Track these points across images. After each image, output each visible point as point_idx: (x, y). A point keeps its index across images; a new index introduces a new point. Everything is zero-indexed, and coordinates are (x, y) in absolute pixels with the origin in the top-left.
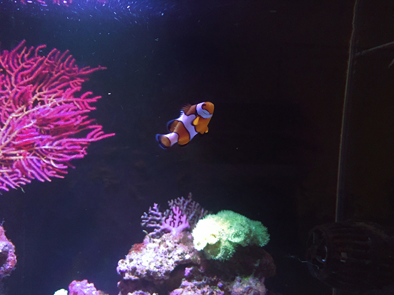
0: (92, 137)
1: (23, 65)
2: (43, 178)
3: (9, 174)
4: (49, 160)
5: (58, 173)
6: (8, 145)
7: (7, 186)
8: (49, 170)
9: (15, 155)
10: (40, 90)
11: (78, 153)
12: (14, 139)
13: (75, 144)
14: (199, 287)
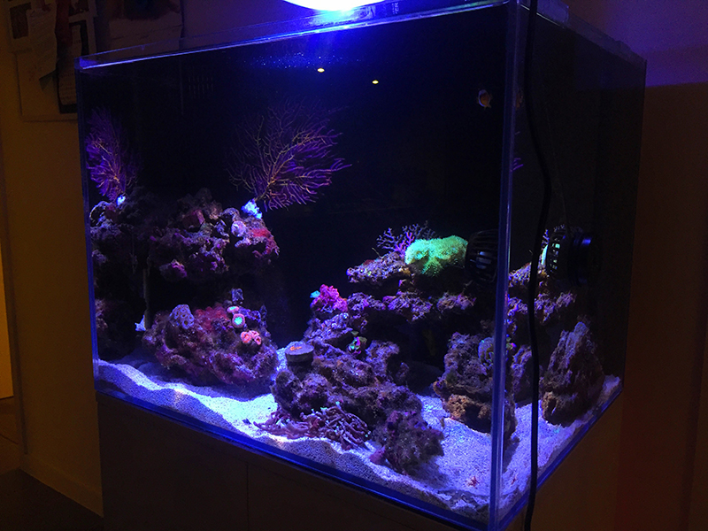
0: (334, 168)
1: (286, 112)
2: (300, 201)
3: (280, 197)
4: (304, 187)
5: (311, 198)
6: (278, 175)
7: (278, 206)
8: (305, 195)
9: (283, 182)
10: (300, 131)
11: (326, 182)
12: (282, 170)
13: (323, 174)
14: (410, 296)
